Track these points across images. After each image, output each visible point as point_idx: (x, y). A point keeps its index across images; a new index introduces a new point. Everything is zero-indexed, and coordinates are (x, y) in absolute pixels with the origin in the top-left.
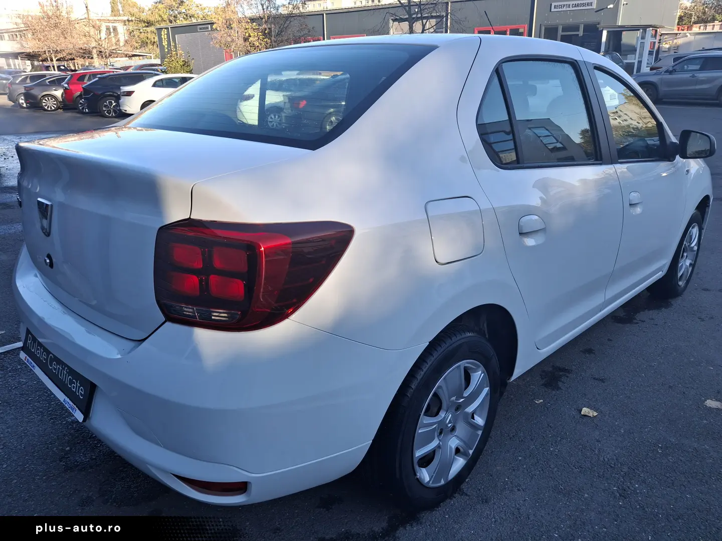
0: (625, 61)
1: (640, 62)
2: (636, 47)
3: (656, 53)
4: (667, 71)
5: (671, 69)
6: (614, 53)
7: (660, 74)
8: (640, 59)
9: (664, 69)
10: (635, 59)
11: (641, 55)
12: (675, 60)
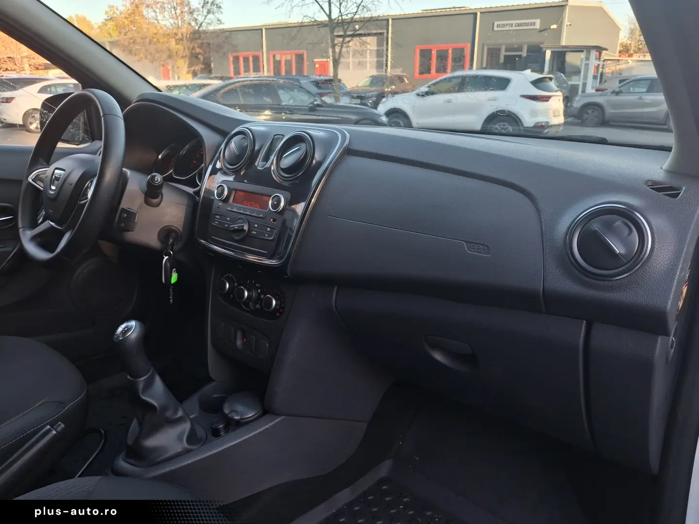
0: (570, 83)
1: (584, 85)
2: (580, 68)
3: (601, 77)
4: (613, 92)
5: (618, 90)
6: (559, 73)
7: (606, 95)
8: (585, 81)
9: (610, 90)
10: (579, 81)
11: (586, 77)
12: (621, 81)
